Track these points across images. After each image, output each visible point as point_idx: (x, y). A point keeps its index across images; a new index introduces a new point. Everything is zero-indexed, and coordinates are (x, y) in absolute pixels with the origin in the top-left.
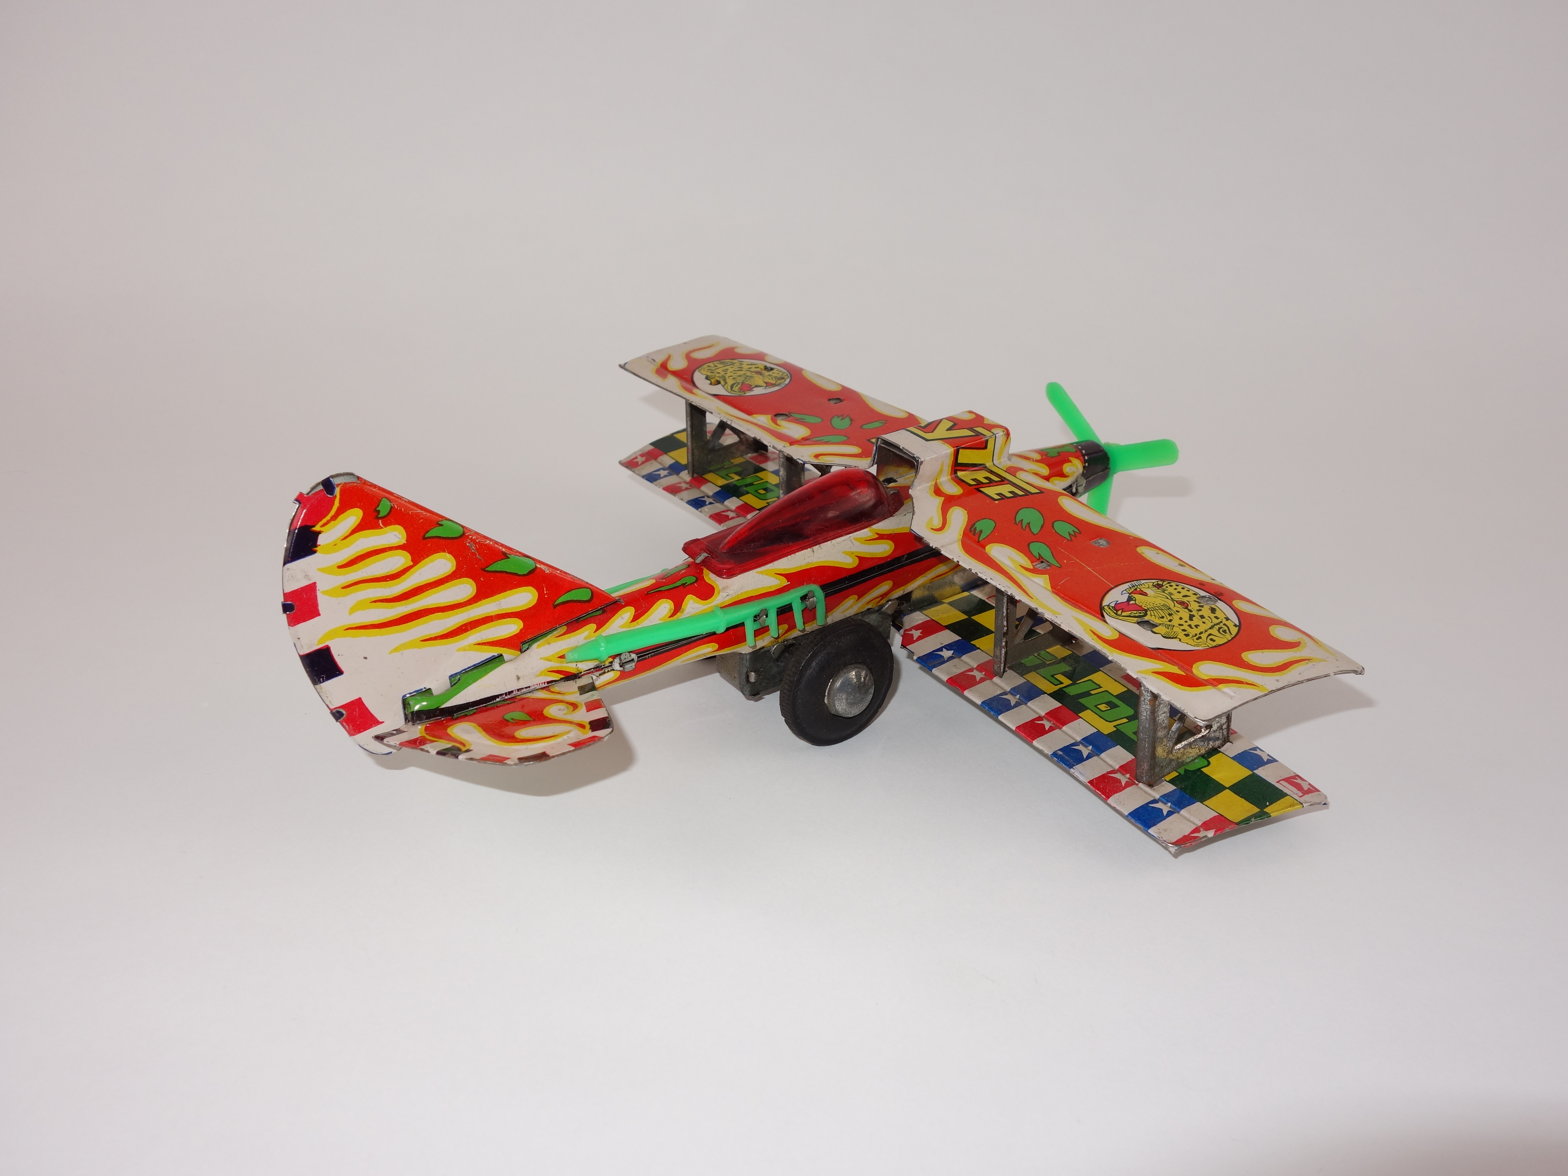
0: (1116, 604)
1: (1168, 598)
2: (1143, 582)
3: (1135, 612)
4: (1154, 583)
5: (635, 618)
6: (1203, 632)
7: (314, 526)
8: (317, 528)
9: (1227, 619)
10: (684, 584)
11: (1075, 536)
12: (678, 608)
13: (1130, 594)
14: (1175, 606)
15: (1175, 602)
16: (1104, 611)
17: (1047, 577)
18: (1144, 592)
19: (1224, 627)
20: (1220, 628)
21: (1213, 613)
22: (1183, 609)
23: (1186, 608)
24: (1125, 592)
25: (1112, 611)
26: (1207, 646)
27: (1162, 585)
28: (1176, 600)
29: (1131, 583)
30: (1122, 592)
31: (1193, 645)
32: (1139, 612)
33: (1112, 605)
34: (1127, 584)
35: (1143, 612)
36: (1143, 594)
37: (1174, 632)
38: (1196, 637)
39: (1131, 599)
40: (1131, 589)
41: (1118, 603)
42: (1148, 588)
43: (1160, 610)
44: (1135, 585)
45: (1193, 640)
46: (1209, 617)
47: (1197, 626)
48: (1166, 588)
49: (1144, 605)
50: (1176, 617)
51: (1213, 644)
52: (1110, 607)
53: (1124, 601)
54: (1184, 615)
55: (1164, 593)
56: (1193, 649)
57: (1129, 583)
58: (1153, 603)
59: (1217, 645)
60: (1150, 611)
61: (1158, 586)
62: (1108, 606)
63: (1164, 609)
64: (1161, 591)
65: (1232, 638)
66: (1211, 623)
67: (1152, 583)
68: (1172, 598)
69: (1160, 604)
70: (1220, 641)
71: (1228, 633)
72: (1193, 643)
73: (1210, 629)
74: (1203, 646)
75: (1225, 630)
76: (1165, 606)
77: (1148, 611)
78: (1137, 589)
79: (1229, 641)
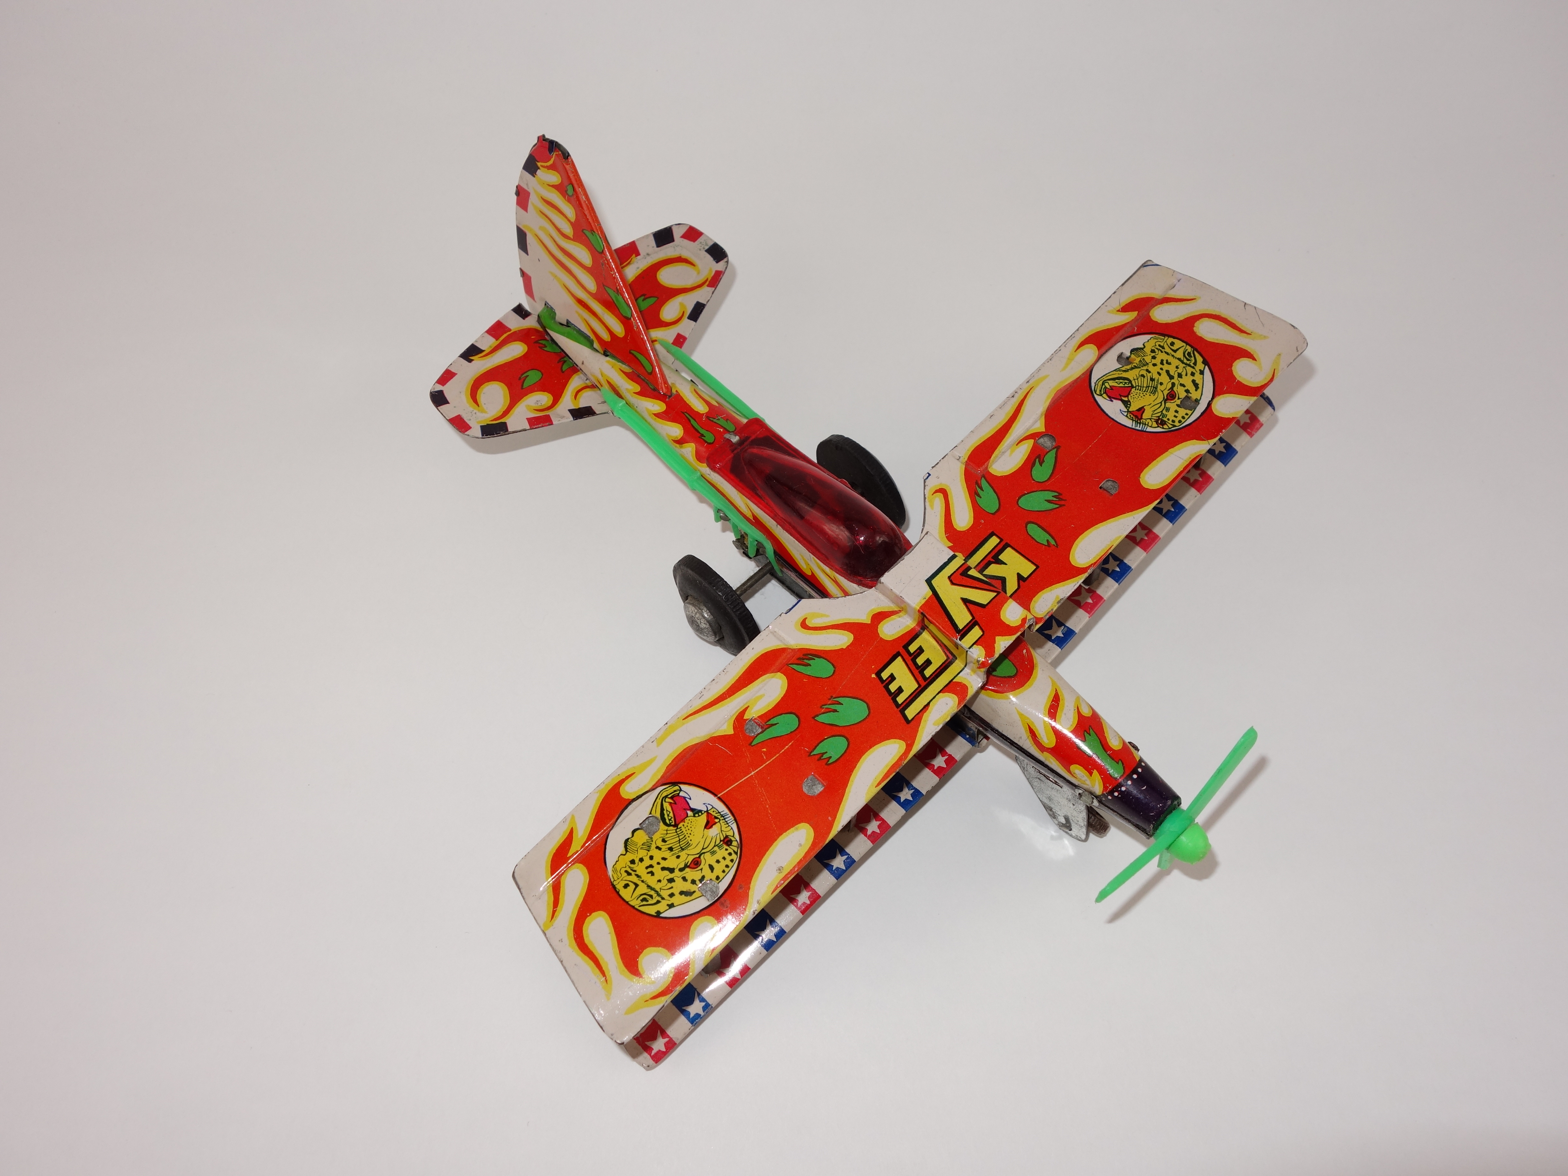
0: (685, 798)
1: (703, 849)
2: (734, 826)
3: (671, 815)
4: (733, 836)
5: (657, 415)
6: (641, 878)
7: (538, 162)
8: (539, 164)
9: (671, 906)
10: (702, 435)
11: (819, 759)
12: (680, 442)
13: (707, 811)
14: (688, 855)
15: (698, 856)
16: (669, 786)
17: (730, 731)
18: (713, 826)
19: (654, 901)
20: (651, 896)
21: (682, 893)
22: (684, 862)
23: (686, 866)
24: (709, 807)
25: (670, 794)
26: (615, 880)
27: (731, 845)
28: (702, 857)
29: (730, 815)
30: (709, 804)
31: (615, 867)
32: (673, 819)
33: (682, 794)
34: (726, 811)
35: (673, 824)
36: (709, 825)
37: (637, 851)
38: (631, 871)
39: (697, 812)
40: (716, 813)
41: (688, 800)
42: (721, 831)
43: (680, 840)
44: (726, 818)
45: (626, 867)
46: (672, 888)
47: (652, 874)
48: (724, 849)
49: (686, 824)
50: (667, 854)
51: (619, 886)
52: (678, 792)
53: (692, 806)
54: (672, 862)
55: (715, 846)
56: (607, 865)
57: (728, 812)
58: (692, 834)
59: (618, 891)
60: (676, 830)
61: (727, 841)
62: (681, 790)
63: (681, 843)
64: (717, 844)
65: (633, 907)
66: (661, 889)
67: (732, 835)
68: (704, 853)
69: (691, 840)
70: (626, 894)
71: (642, 904)
72: (618, 867)
73: (649, 886)
74: (615, 876)
75: (647, 901)
76: (688, 845)
77: (676, 828)
78: (718, 820)
79: (627, 903)
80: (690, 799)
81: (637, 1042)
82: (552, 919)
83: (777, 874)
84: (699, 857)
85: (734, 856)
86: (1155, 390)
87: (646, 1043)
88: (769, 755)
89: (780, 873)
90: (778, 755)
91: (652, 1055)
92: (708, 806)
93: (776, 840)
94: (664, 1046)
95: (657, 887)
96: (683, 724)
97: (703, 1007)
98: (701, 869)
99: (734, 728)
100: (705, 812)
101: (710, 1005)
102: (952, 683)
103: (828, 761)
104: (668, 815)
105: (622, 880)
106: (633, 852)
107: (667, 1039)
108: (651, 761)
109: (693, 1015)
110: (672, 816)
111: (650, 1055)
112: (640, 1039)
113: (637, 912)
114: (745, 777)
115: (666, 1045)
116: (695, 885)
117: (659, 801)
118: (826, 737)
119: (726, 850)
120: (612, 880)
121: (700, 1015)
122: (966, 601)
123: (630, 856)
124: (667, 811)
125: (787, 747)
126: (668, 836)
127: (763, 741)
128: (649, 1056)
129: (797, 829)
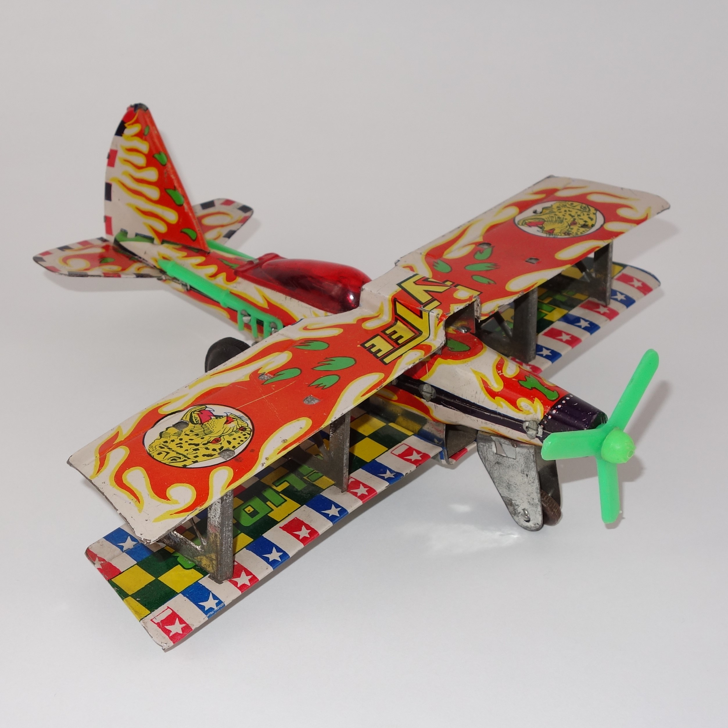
0: (209, 411)
1: (223, 433)
2: (248, 421)
5: (199, 265)
6: (172, 449)
7: (125, 123)
8: (126, 125)
9: (195, 462)
10: (231, 267)
11: (317, 387)
13: (227, 416)
14: (211, 437)
15: (218, 437)
16: (198, 406)
17: (247, 380)
18: (232, 423)
19: (182, 460)
20: (180, 458)
21: (204, 455)
22: (207, 441)
23: (209, 442)
24: (229, 414)
25: (198, 410)
26: (150, 451)
27: (246, 431)
28: (222, 438)
29: (245, 416)
30: (228, 413)
31: (151, 445)
32: (199, 421)
33: (207, 409)
34: (242, 415)
35: (200, 423)
36: (227, 422)
37: (170, 437)
38: (163, 446)
39: (217, 417)
40: (234, 416)
41: (212, 412)
42: (238, 424)
43: (204, 430)
44: (242, 418)
45: (160, 445)
46: (197, 453)
47: (181, 447)
48: (240, 432)
49: (209, 423)
50: (194, 437)
51: (155, 455)
52: (204, 408)
53: (215, 414)
54: (197, 440)
55: (232, 432)
56: (145, 445)
57: (243, 415)
58: (214, 427)
59: (153, 456)
60: (202, 426)
61: (243, 429)
62: (206, 407)
63: (205, 432)
64: (234, 430)
65: (165, 464)
66: (187, 454)
67: (247, 426)
68: (224, 435)
69: (213, 430)
70: (159, 458)
71: (171, 462)
72: (154, 445)
73: (177, 453)
74: (151, 450)
75: (176, 460)
76: (211, 432)
77: (202, 425)
78: (236, 419)
79: (160, 462)
80: (214, 411)
81: (158, 626)
82: (97, 473)
83: (282, 443)
84: (220, 438)
85: (248, 436)
86: (562, 222)
87: (166, 627)
88: (276, 388)
89: (284, 443)
90: (284, 388)
91: (170, 636)
92: (227, 413)
93: (281, 426)
94: (181, 630)
95: (185, 453)
96: (210, 378)
97: (216, 604)
98: (221, 443)
99: (250, 378)
100: (225, 416)
101: (222, 602)
102: (419, 345)
103: (324, 387)
104: (196, 420)
105: (156, 451)
106: (166, 437)
107: (184, 625)
108: (184, 396)
109: (208, 609)
110: (199, 419)
111: (169, 636)
112: (161, 624)
113: (167, 466)
114: (258, 399)
115: (183, 629)
116: (215, 451)
117: (189, 414)
118: (321, 377)
119: (241, 433)
120: (148, 451)
121: (214, 609)
122: (426, 291)
123: (163, 440)
124: (195, 417)
125: (291, 383)
126: (195, 429)
127: (272, 382)
128: (167, 636)
129: (298, 420)
